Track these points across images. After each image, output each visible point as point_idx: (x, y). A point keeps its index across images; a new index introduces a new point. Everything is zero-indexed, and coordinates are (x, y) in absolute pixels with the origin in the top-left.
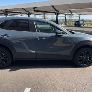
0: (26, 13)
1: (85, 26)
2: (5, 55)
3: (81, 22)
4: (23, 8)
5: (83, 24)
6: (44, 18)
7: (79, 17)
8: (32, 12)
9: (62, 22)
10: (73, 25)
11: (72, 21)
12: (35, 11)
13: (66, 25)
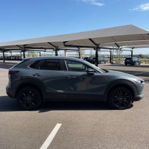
0: (53, 49)
1: (141, 64)
2: (35, 95)
3: (135, 59)
4: (49, 43)
5: (138, 61)
6: (78, 53)
7: (132, 52)
8: (62, 46)
9: (105, 59)
10: (123, 63)
11: (124, 57)
12: (66, 46)
13: (113, 63)
